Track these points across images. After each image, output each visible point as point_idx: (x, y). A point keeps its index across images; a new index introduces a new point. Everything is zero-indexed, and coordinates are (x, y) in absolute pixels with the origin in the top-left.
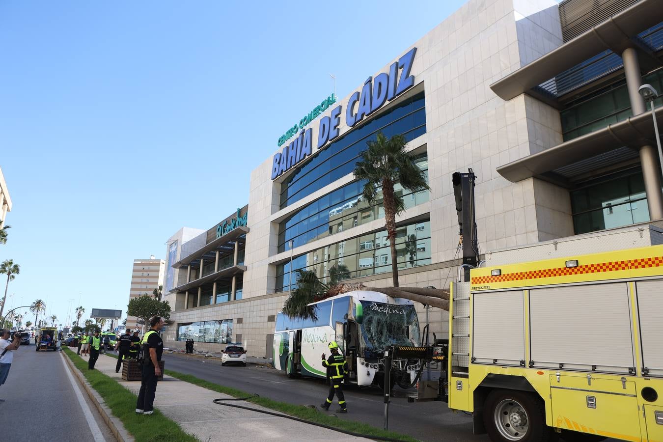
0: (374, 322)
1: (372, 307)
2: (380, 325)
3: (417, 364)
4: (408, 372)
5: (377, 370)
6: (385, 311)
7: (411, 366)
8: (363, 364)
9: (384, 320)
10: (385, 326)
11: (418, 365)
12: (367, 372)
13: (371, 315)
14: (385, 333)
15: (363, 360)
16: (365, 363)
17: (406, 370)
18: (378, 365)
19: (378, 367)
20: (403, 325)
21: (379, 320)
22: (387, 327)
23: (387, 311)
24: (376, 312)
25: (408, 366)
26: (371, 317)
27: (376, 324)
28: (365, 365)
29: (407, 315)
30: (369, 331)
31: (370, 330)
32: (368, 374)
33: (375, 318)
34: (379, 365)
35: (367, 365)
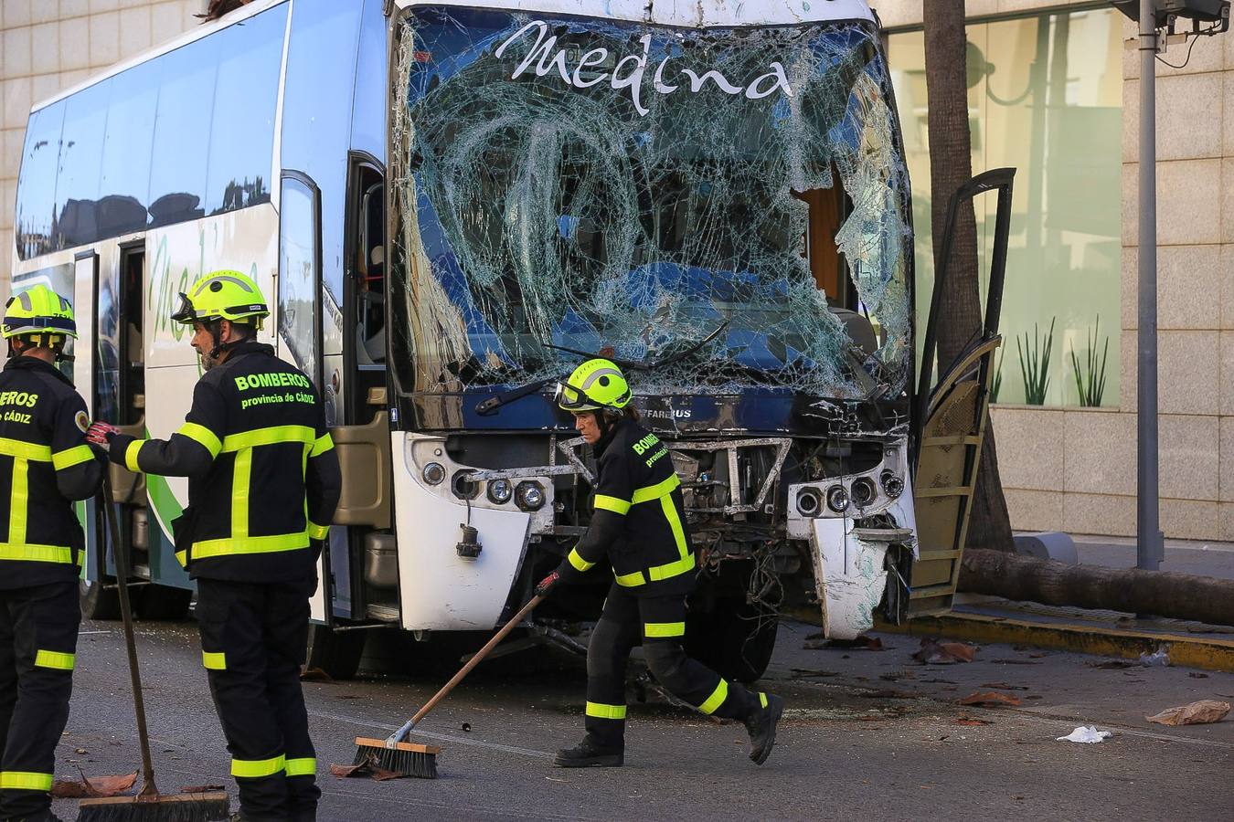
0: (531, 166)
1: (515, 55)
2: (584, 186)
3: (874, 474)
4: (797, 526)
5: (544, 519)
6: (617, 84)
7: (824, 485)
8: (433, 476)
9: (619, 149)
10: (624, 193)
11: (886, 476)
12: (459, 537)
13: (509, 118)
14: (628, 247)
15: (432, 451)
16: (451, 468)
17: (783, 517)
18: (545, 482)
19: (550, 495)
20: (782, 178)
21: (580, 147)
22: (644, 202)
23: (635, 80)
24: (551, 92)
25: (794, 490)
26: (510, 131)
27: (550, 185)
28: (447, 483)
29: (807, 105)
30: (491, 235)
31: (497, 225)
32: (471, 548)
33: (545, 133)
34: (557, 479)
35: (463, 489)
